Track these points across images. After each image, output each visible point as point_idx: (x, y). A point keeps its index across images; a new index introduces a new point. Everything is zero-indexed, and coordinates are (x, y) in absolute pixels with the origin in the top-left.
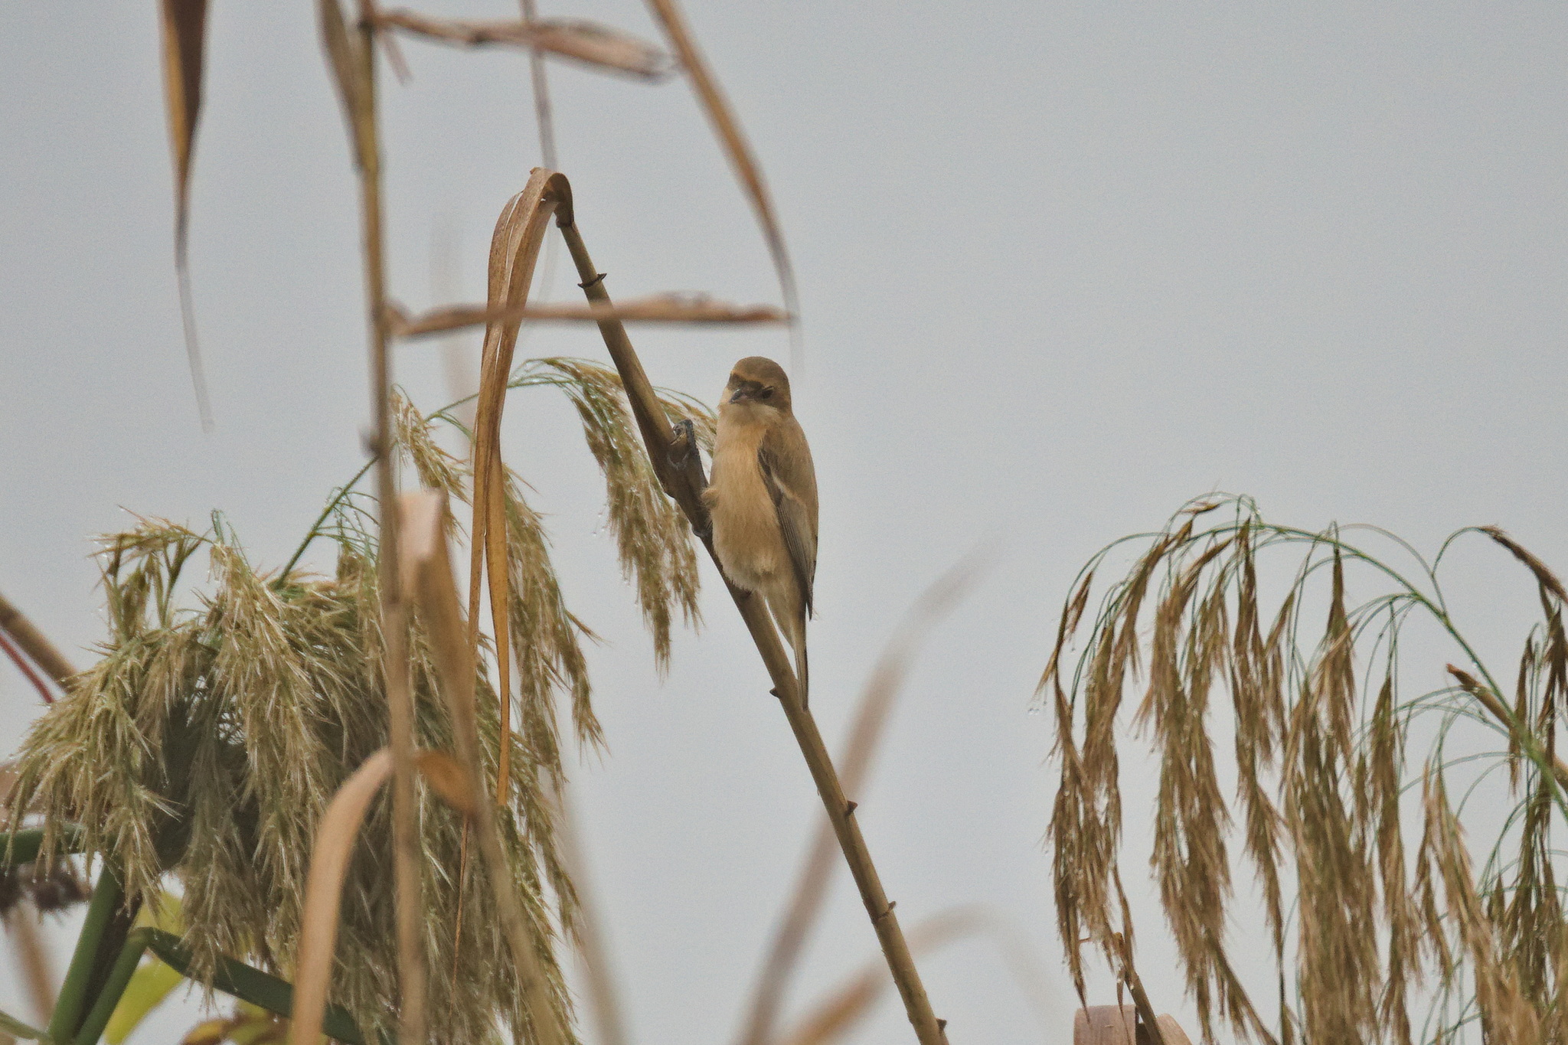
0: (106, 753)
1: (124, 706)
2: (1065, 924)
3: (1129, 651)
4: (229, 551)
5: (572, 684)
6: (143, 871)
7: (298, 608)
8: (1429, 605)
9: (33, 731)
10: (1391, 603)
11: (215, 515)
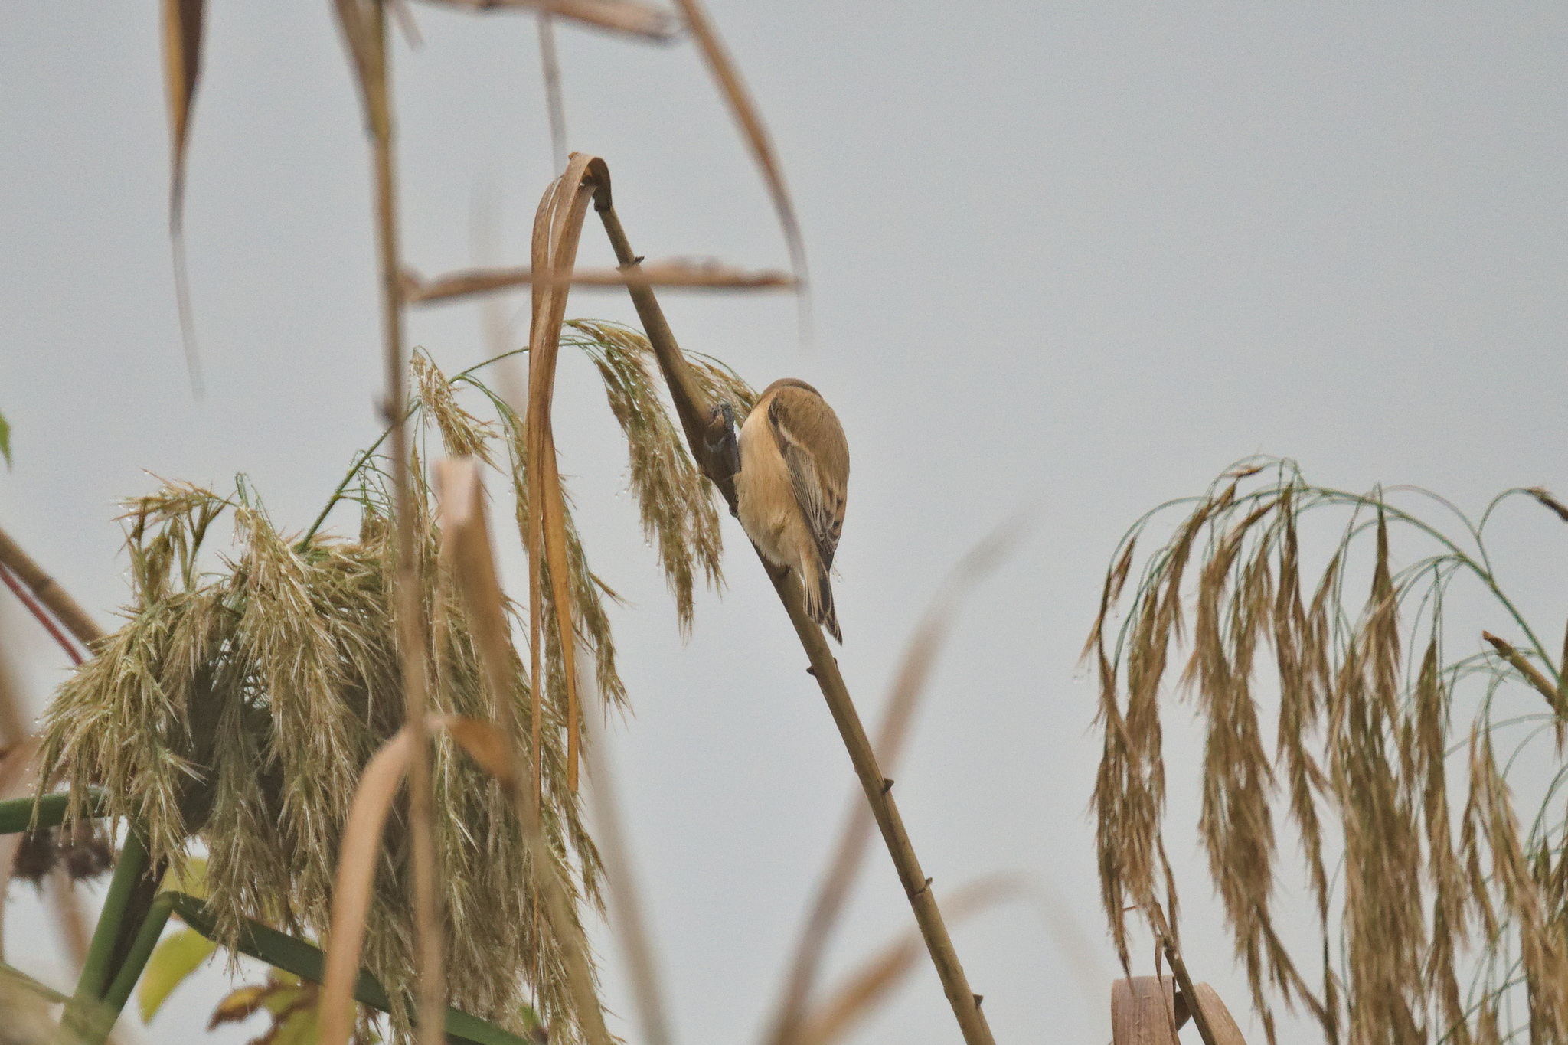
0: (131, 717)
1: (150, 669)
2: (1109, 895)
3: (1173, 614)
4: (254, 514)
5: (596, 646)
6: (169, 834)
7: (323, 571)
8: (1474, 567)
9: (58, 695)
10: (1435, 565)
11: (239, 477)
